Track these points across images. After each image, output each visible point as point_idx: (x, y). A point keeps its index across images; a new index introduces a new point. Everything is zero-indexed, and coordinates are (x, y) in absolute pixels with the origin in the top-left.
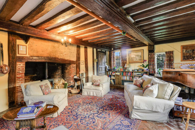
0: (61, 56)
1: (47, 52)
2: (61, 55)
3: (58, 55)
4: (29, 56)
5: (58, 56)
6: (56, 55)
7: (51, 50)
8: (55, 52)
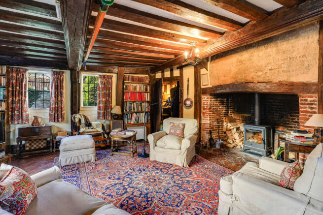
0: (259, 77)
1: (231, 76)
2: (260, 73)
3: (251, 76)
4: (211, 86)
5: (253, 78)
6: (246, 77)
7: (237, 70)
8: (244, 71)
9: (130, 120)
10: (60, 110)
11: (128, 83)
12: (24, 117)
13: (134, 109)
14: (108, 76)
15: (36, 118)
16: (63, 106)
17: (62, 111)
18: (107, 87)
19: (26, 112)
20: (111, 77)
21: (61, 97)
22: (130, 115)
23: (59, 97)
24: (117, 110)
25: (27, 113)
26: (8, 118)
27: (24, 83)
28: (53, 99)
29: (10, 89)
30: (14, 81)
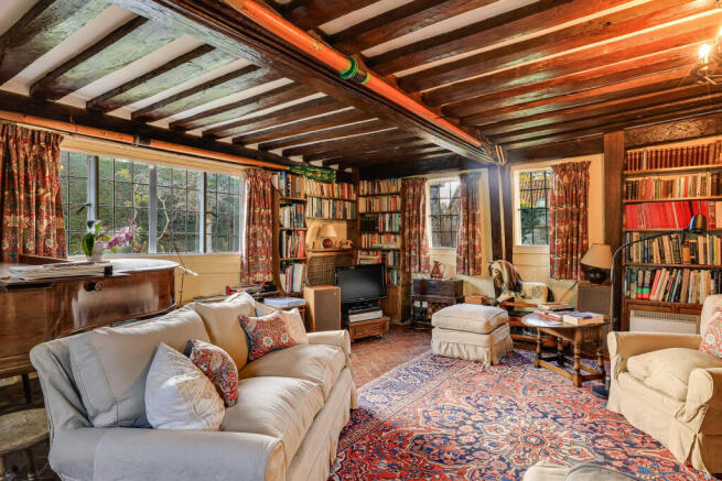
9: (646, 291)
10: (471, 251)
11: (639, 175)
12: (423, 261)
13: (663, 257)
14: (574, 164)
15: (437, 264)
16: (477, 244)
17: (474, 253)
18: (574, 196)
19: (425, 252)
20: (585, 167)
21: (474, 224)
22: (648, 273)
23: (470, 226)
24: (598, 255)
25: (428, 254)
26: (404, 261)
27: (422, 203)
28: (461, 229)
29: (407, 214)
30: (410, 201)
